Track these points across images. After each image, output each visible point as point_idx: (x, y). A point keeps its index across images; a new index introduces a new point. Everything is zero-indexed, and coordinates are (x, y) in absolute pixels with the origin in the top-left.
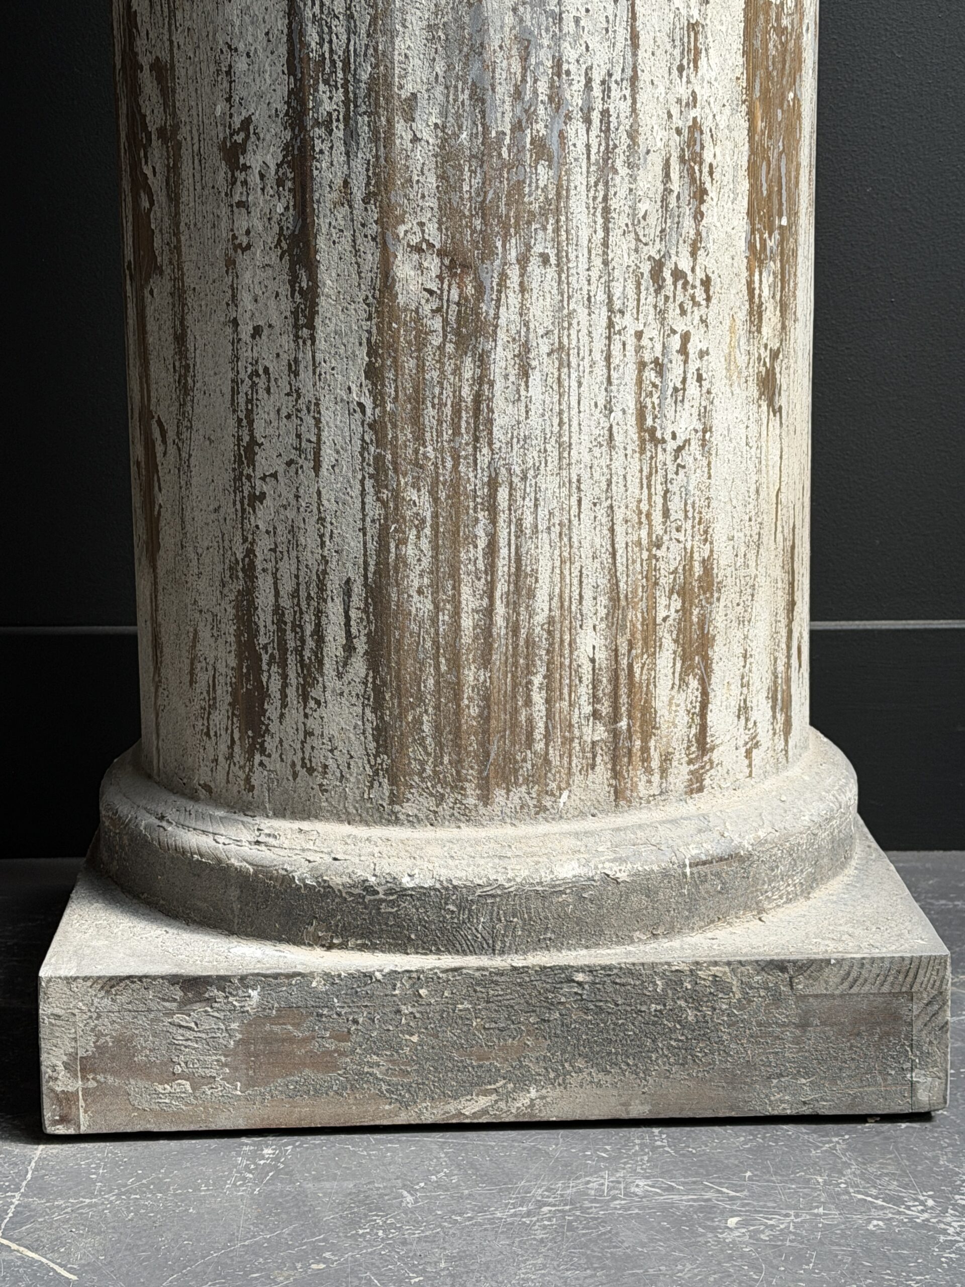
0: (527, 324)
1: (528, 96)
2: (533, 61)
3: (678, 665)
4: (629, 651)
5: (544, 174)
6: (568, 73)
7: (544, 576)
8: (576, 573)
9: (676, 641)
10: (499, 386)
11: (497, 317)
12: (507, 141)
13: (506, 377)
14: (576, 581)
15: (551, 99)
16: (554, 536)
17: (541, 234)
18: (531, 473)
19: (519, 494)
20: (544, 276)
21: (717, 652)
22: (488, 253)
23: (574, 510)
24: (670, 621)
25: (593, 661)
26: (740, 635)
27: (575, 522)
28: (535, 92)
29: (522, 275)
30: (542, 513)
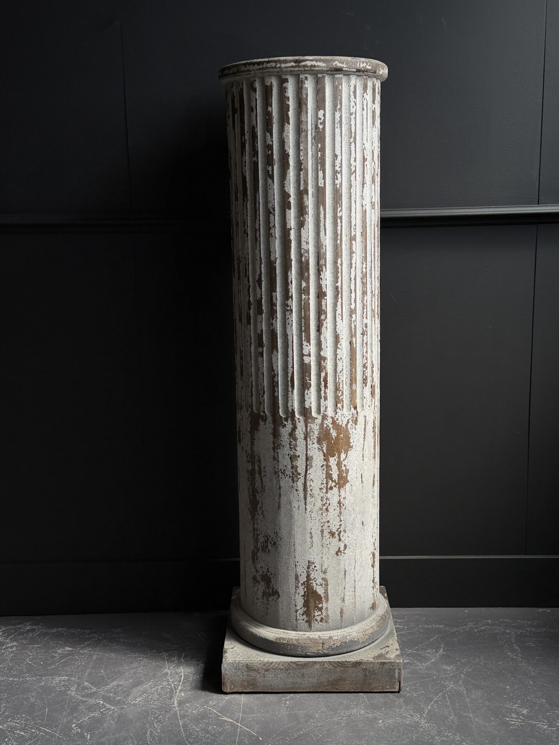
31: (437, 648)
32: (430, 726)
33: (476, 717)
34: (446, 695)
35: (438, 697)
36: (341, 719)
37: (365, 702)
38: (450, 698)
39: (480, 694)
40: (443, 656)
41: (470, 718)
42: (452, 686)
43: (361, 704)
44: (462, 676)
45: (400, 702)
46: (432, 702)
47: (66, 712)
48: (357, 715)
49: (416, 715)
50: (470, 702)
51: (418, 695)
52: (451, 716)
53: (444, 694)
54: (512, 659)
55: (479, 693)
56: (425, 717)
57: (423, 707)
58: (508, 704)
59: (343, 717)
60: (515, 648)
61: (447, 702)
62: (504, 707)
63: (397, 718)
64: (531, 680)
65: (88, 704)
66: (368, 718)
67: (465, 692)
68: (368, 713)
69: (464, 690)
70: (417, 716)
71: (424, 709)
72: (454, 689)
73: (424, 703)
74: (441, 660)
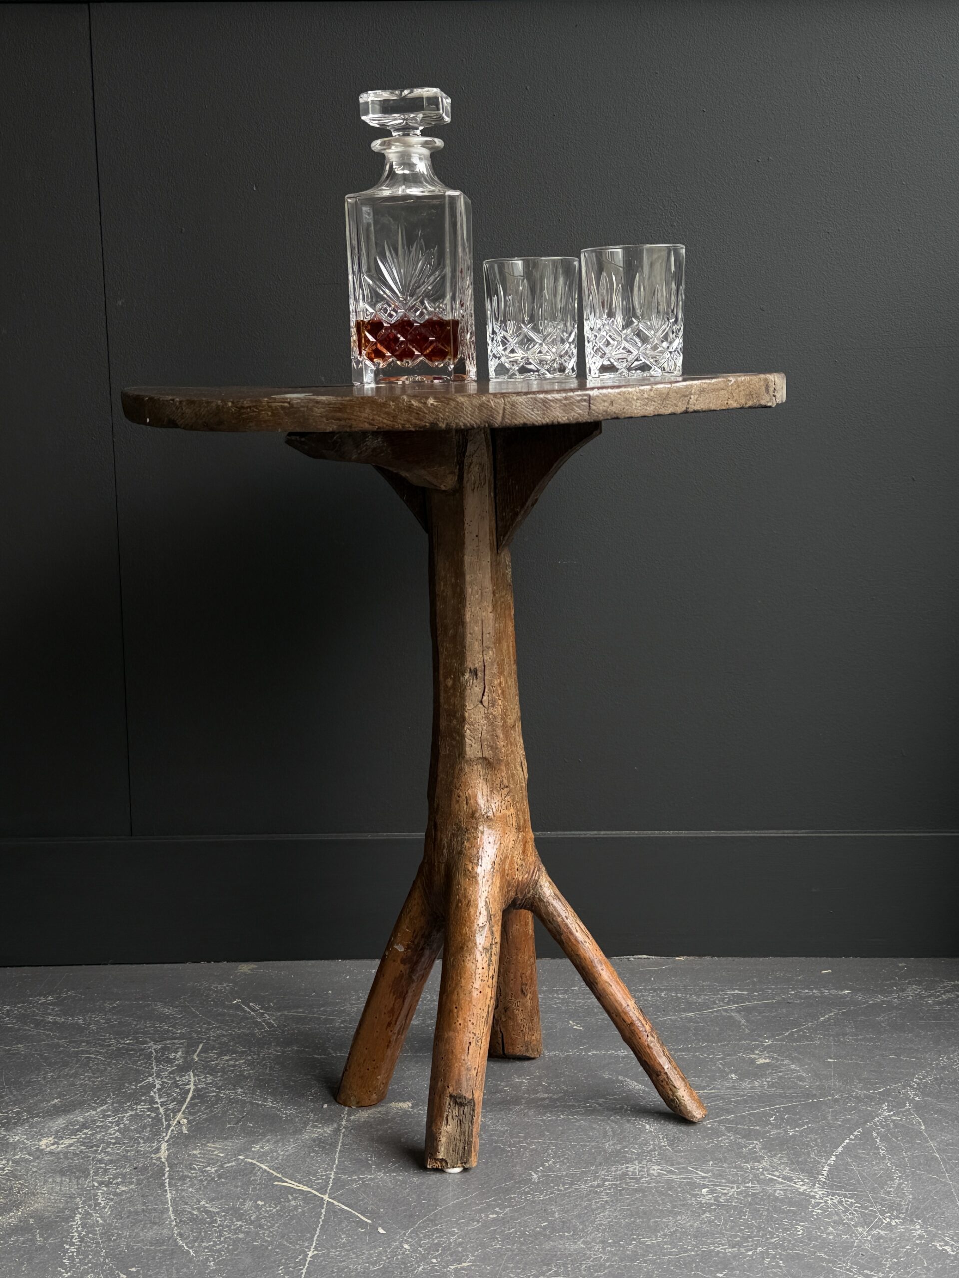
32: (840, 1202)
34: (875, 1134)
35: (851, 1137)
36: (598, 1186)
37: (660, 1147)
38: (884, 1139)
42: (887, 1114)
43: (651, 1151)
44: (910, 1093)
45: (755, 1147)
46: (840, 1149)
48: (642, 1177)
49: (799, 1178)
50: (938, 1149)
51: (801, 1132)
53: (871, 1130)
56: (824, 1183)
57: (815, 1160)
59: (605, 1180)
63: (750, 1184)
66: (670, 1183)
67: (923, 1127)
68: (671, 1172)
69: (919, 1123)
70: (802, 1181)
71: (819, 1163)
72: (893, 1121)
73: (819, 1151)
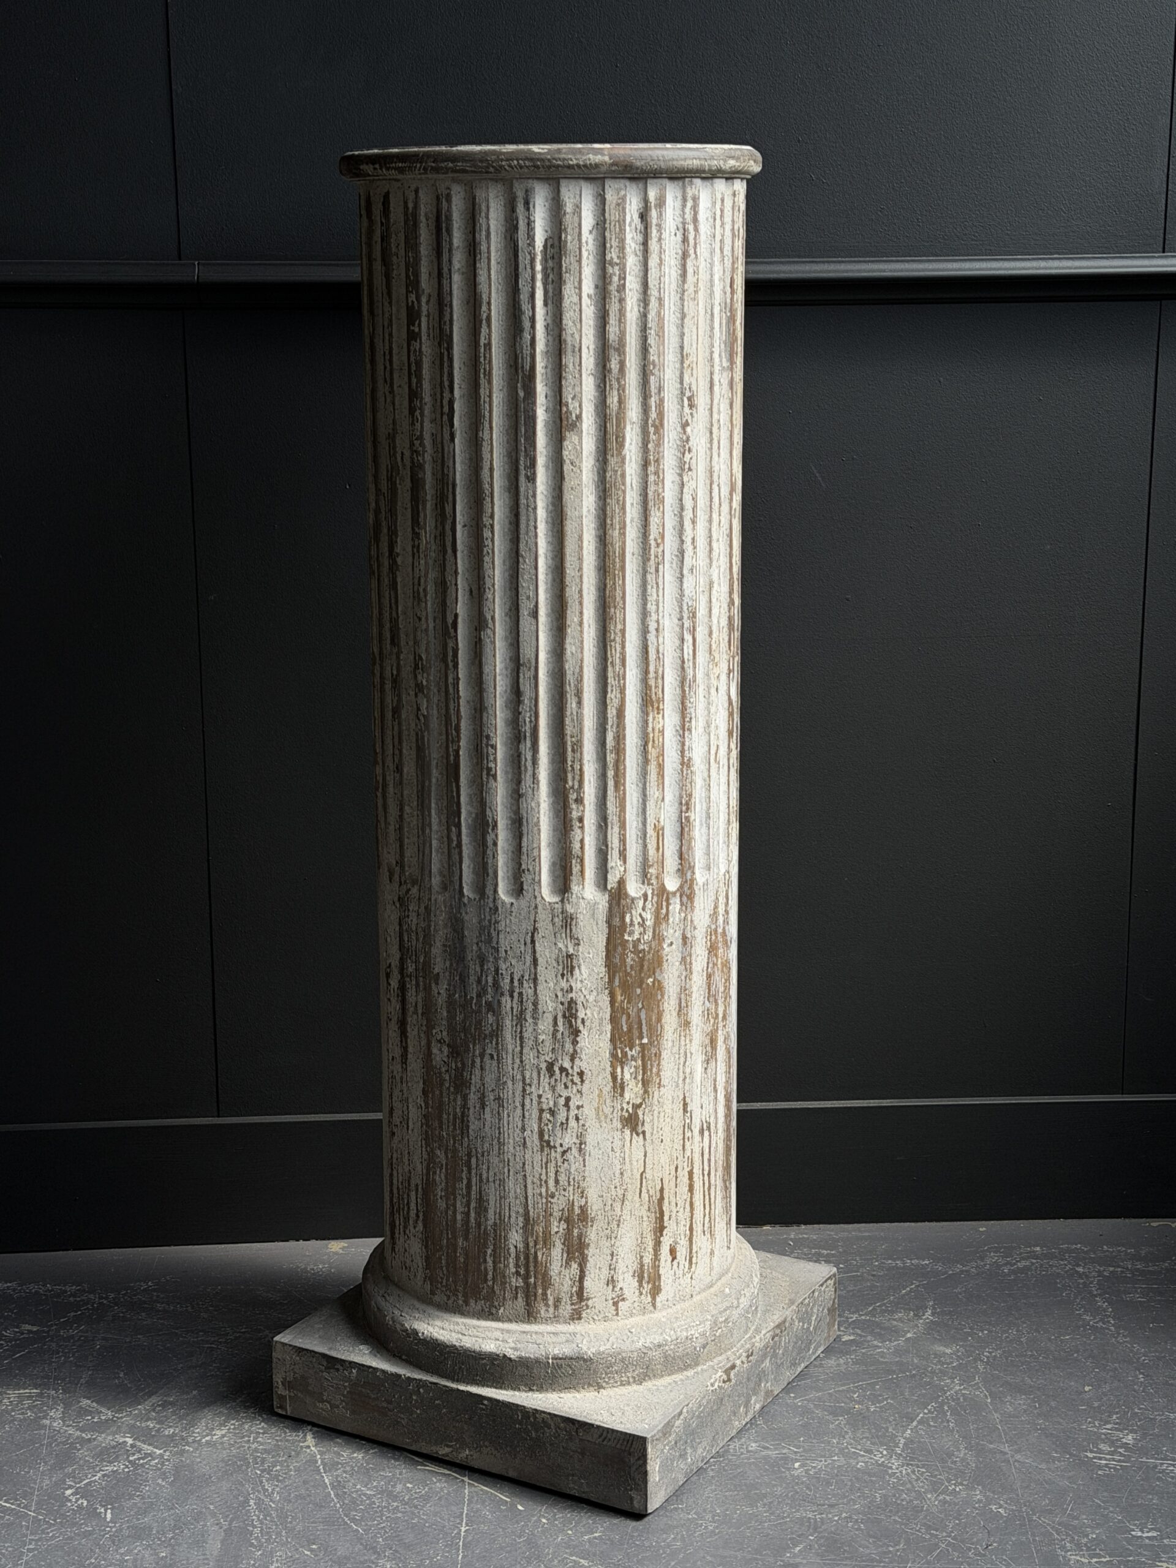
0: (484, 1085)
1: (483, 983)
2: (486, 967)
3: (565, 1255)
4: (535, 1246)
5: (491, 1018)
6: (502, 974)
7: (492, 1203)
8: (507, 1204)
9: (564, 1244)
10: (471, 1111)
11: (471, 1079)
12: (474, 1001)
13: (475, 1107)
14: (507, 1208)
15: (494, 986)
16: (497, 1186)
17: (490, 1045)
18: (486, 1154)
19: (480, 1162)
20: (491, 1064)
21: (591, 1252)
22: (467, 1050)
23: (506, 1174)
24: (560, 1234)
25: (516, 1247)
26: (608, 1244)
27: (507, 1180)
28: (487, 981)
29: (481, 1062)
30: (491, 1173)
31: (919, 1310)
32: (913, 1472)
33: (1018, 1451)
34: (946, 1408)
35: (926, 1411)
38: (954, 1412)
39: (1024, 1404)
40: (931, 1327)
41: (1006, 1453)
42: (957, 1388)
44: (981, 1367)
45: (840, 1423)
46: (915, 1423)
47: (46, 1463)
48: (742, 1454)
49: (878, 1451)
50: (1001, 1421)
51: (881, 1407)
52: (959, 1451)
53: (942, 1404)
54: (1094, 1329)
55: (1021, 1401)
56: (901, 1455)
57: (893, 1434)
58: (1090, 1423)
60: (1100, 1307)
61: (948, 1421)
62: (1081, 1430)
63: (836, 1458)
64: (1143, 1373)
65: (98, 1446)
66: (766, 1458)
67: (989, 1401)
68: (767, 1448)
69: (986, 1396)
70: (881, 1453)
71: (897, 1436)
72: (963, 1395)
73: (896, 1425)
74: (929, 1334)
